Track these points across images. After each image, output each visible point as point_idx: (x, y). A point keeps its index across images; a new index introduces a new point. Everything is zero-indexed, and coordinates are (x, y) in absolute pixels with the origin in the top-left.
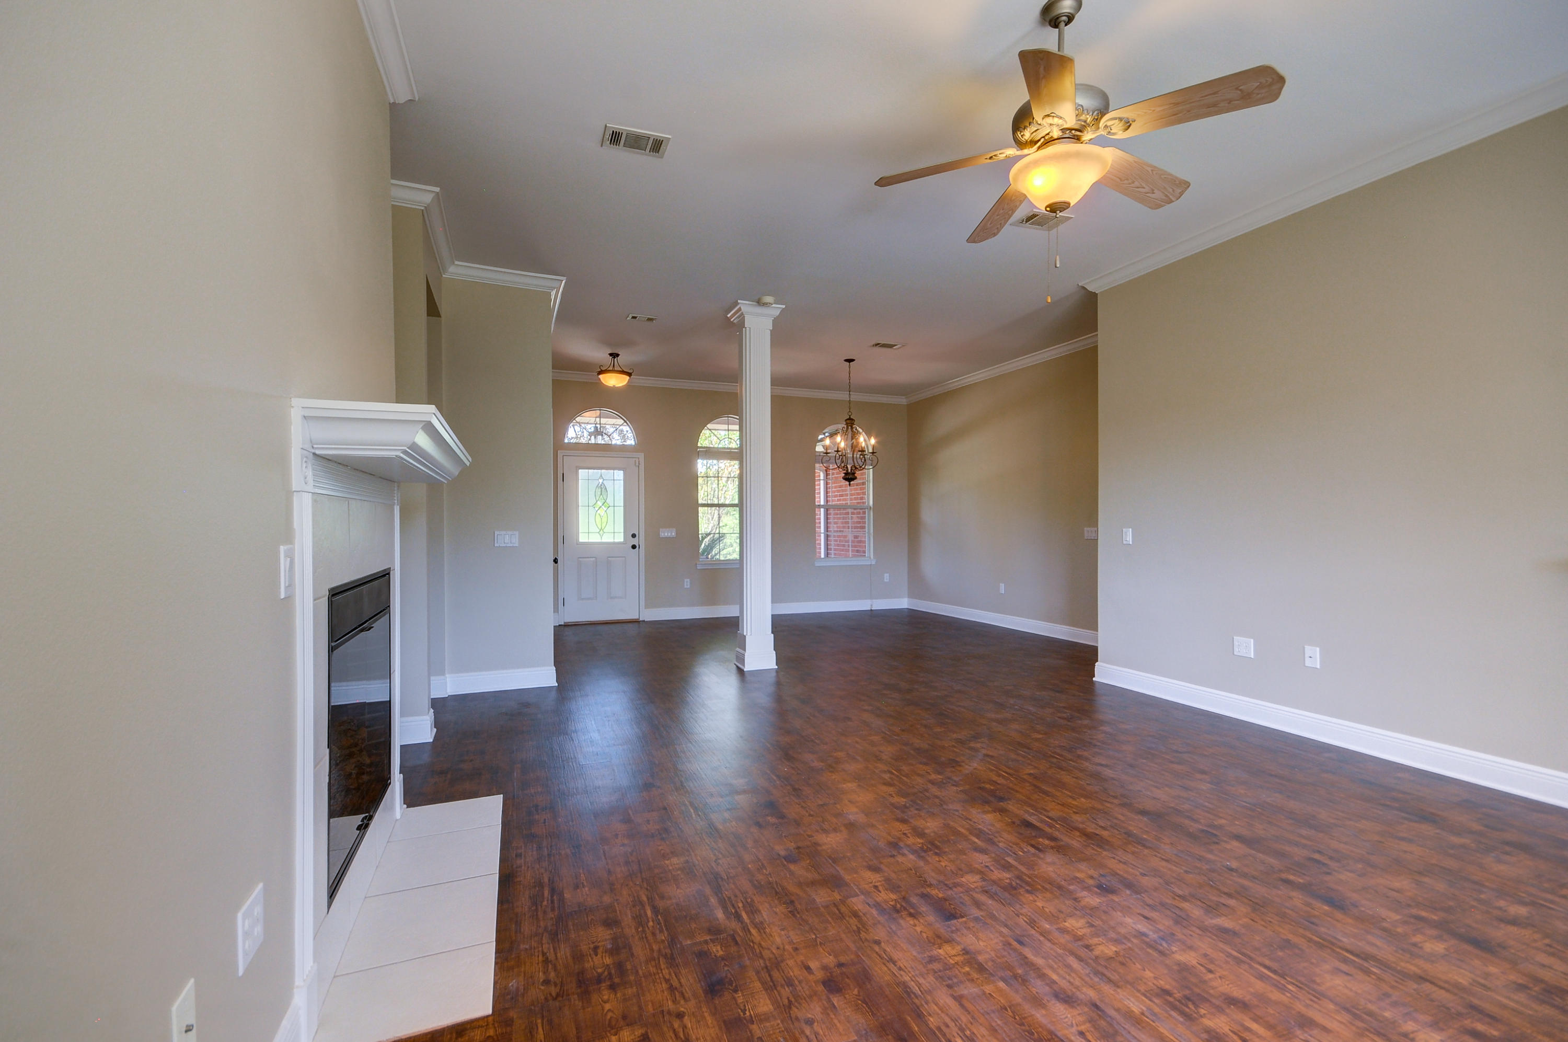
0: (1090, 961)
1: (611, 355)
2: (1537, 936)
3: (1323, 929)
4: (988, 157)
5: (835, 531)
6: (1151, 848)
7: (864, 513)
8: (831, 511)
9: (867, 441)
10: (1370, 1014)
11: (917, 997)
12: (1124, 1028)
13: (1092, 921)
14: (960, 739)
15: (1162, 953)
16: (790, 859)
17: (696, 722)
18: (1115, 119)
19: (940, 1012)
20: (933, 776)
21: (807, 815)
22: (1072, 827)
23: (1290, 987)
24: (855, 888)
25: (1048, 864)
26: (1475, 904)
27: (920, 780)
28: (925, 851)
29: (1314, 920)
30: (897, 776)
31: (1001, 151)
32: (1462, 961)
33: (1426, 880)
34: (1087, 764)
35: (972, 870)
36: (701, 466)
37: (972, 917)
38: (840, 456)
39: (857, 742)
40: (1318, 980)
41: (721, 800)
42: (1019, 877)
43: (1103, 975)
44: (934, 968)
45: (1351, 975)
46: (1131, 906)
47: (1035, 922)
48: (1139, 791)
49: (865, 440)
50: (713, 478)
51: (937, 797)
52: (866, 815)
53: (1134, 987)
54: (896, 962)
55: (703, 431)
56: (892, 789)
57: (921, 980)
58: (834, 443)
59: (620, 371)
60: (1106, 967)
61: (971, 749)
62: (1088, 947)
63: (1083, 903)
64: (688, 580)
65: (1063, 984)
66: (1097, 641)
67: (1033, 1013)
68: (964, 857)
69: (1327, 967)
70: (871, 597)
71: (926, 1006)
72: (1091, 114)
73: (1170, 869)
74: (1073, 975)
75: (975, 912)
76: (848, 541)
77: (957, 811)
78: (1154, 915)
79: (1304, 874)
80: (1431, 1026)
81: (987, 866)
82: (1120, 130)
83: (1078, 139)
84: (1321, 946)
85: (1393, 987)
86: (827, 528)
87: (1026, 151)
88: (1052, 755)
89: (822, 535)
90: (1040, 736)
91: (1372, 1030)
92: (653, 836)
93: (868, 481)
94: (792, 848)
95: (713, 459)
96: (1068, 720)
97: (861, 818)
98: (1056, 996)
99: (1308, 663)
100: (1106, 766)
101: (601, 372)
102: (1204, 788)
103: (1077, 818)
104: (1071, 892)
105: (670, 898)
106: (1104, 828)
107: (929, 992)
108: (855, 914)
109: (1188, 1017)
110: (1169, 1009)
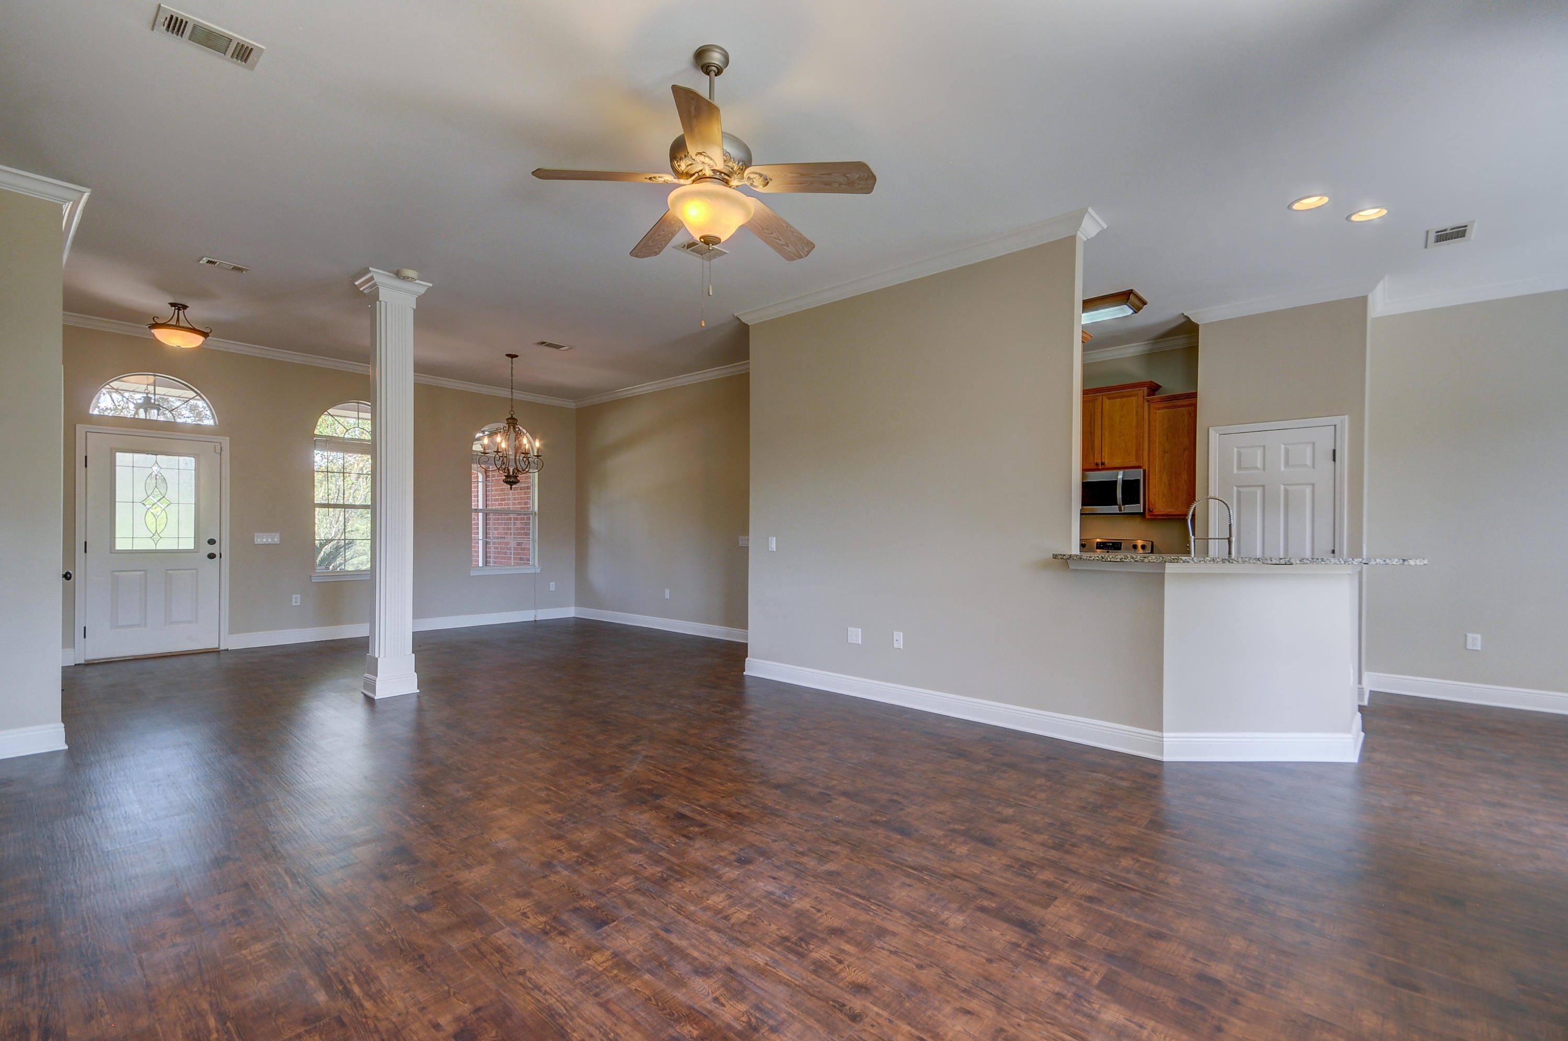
0: (727, 930)
1: (173, 305)
2: (1018, 828)
3: (896, 855)
4: (648, 177)
5: (494, 538)
6: (781, 816)
7: (529, 519)
8: (491, 516)
9: (531, 443)
10: (922, 913)
11: (561, 1017)
12: (750, 981)
13: (732, 893)
14: (622, 744)
15: (784, 906)
16: (422, 908)
17: (301, 768)
18: (757, 174)
19: (584, 1024)
20: (593, 786)
21: (447, 852)
22: (720, 811)
23: (873, 907)
24: (500, 921)
25: (697, 849)
26: (985, 812)
27: (578, 792)
28: (580, 864)
29: (892, 849)
30: (555, 792)
31: (660, 175)
32: (977, 857)
33: (959, 801)
34: (734, 751)
35: (626, 872)
36: (320, 458)
37: (623, 918)
38: (501, 458)
39: (512, 763)
40: (891, 896)
41: (332, 857)
42: (670, 869)
43: (737, 939)
44: (582, 981)
45: (911, 886)
46: (763, 871)
47: (682, 907)
48: (775, 768)
49: (529, 442)
50: (338, 475)
51: (595, 806)
52: (518, 839)
53: (760, 943)
54: (541, 987)
55: (323, 416)
56: (548, 806)
57: (568, 998)
58: (493, 442)
59: (190, 329)
60: (740, 932)
61: (632, 752)
62: (726, 918)
63: (724, 879)
64: (299, 596)
65: (703, 958)
66: (747, 638)
67: (675, 995)
68: (619, 860)
69: (897, 884)
70: (535, 607)
71: (570, 1023)
72: (737, 163)
73: (794, 831)
74: (712, 947)
75: (627, 913)
76: (510, 549)
77: (615, 816)
78: (781, 874)
79: (886, 814)
80: (958, 911)
81: (640, 865)
82: (761, 185)
83: (727, 183)
84: (894, 868)
85: (937, 888)
86: (486, 534)
87: (682, 181)
88: (706, 747)
89: (481, 542)
90: (697, 731)
91: (923, 925)
92: (223, 923)
93: (533, 485)
94: (425, 895)
95: (337, 451)
96: (721, 713)
97: (513, 844)
98: (696, 972)
99: (896, 645)
100: (750, 750)
101: (156, 325)
102: (823, 757)
103: (724, 802)
104: (714, 871)
105: (247, 996)
106: (745, 807)
107: (575, 1007)
108: (499, 950)
109: (801, 955)
110: (786, 953)
